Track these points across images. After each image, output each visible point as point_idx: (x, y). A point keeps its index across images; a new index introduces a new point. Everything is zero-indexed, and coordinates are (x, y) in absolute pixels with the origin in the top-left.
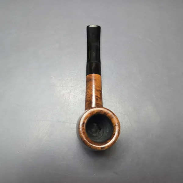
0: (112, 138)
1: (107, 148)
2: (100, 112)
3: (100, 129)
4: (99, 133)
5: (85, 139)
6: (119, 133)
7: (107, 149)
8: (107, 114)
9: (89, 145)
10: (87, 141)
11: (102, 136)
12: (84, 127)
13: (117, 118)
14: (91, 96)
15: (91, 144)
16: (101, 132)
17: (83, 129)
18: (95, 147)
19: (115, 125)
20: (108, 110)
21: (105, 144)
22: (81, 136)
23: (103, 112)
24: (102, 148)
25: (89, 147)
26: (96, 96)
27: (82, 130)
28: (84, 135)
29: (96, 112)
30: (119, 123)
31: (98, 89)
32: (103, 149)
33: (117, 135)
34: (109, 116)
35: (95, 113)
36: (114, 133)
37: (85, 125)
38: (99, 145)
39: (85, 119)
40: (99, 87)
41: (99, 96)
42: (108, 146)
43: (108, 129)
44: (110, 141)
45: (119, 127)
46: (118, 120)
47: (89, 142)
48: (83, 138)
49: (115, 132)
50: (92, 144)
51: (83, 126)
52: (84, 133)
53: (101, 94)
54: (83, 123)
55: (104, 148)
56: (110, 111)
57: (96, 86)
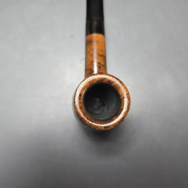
0: (120, 114)
1: (112, 127)
2: (103, 81)
3: (104, 105)
4: (102, 110)
5: (83, 116)
6: (128, 108)
7: (112, 129)
8: (112, 83)
9: (88, 124)
10: (85, 119)
11: (106, 114)
12: (82, 101)
13: (126, 88)
14: (92, 62)
15: (90, 122)
16: (105, 109)
17: (80, 103)
18: (96, 126)
19: (124, 97)
20: (113, 77)
21: (109, 122)
22: (78, 111)
23: (107, 80)
24: (105, 127)
25: (88, 126)
26: (99, 63)
27: (79, 105)
28: (81, 110)
29: (97, 80)
30: (128, 94)
31: (101, 53)
32: (106, 129)
33: (126, 110)
34: (114, 85)
35: (96, 82)
36: (122, 107)
37: (82, 98)
38: (101, 123)
39: (83, 89)
40: (102, 51)
41: (103, 63)
42: (114, 125)
43: (114, 104)
44: (117, 118)
45: (129, 99)
46: (127, 90)
47: (88, 119)
48: (80, 115)
49: (123, 105)
50: (92, 122)
51: (80, 99)
52: (81, 108)
53: (105, 60)
54: (80, 95)
55: (108, 127)
56: (117, 79)
57: (98, 50)
